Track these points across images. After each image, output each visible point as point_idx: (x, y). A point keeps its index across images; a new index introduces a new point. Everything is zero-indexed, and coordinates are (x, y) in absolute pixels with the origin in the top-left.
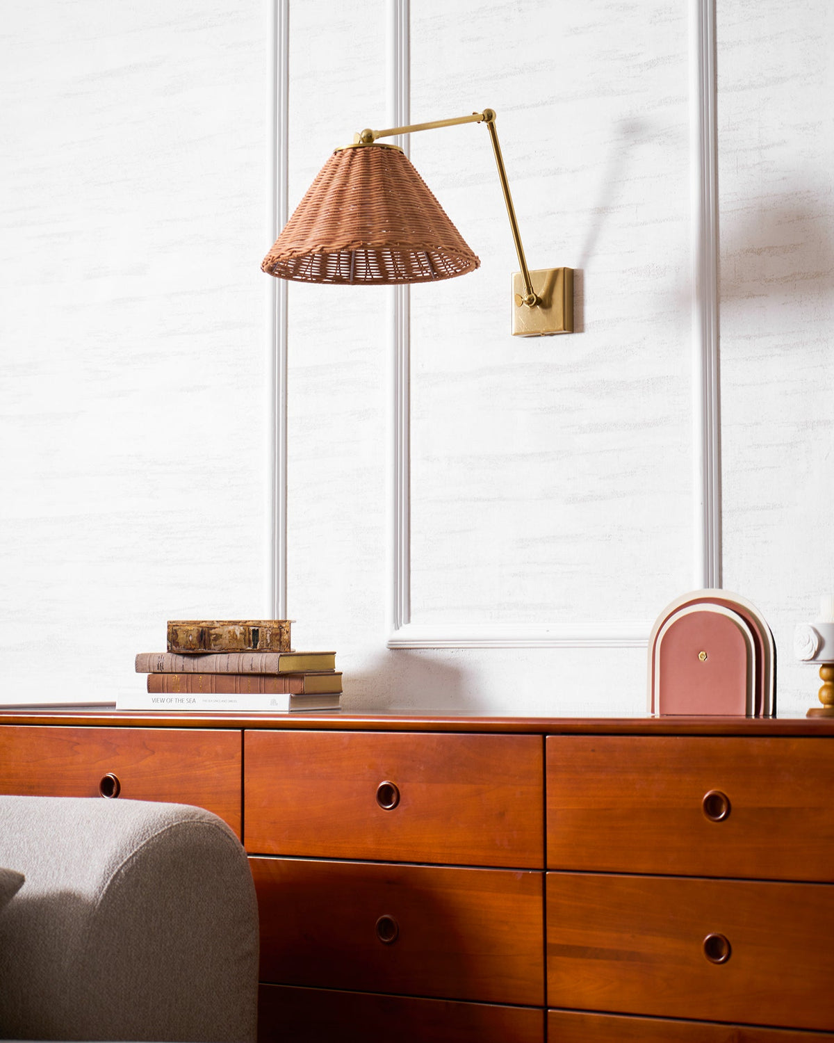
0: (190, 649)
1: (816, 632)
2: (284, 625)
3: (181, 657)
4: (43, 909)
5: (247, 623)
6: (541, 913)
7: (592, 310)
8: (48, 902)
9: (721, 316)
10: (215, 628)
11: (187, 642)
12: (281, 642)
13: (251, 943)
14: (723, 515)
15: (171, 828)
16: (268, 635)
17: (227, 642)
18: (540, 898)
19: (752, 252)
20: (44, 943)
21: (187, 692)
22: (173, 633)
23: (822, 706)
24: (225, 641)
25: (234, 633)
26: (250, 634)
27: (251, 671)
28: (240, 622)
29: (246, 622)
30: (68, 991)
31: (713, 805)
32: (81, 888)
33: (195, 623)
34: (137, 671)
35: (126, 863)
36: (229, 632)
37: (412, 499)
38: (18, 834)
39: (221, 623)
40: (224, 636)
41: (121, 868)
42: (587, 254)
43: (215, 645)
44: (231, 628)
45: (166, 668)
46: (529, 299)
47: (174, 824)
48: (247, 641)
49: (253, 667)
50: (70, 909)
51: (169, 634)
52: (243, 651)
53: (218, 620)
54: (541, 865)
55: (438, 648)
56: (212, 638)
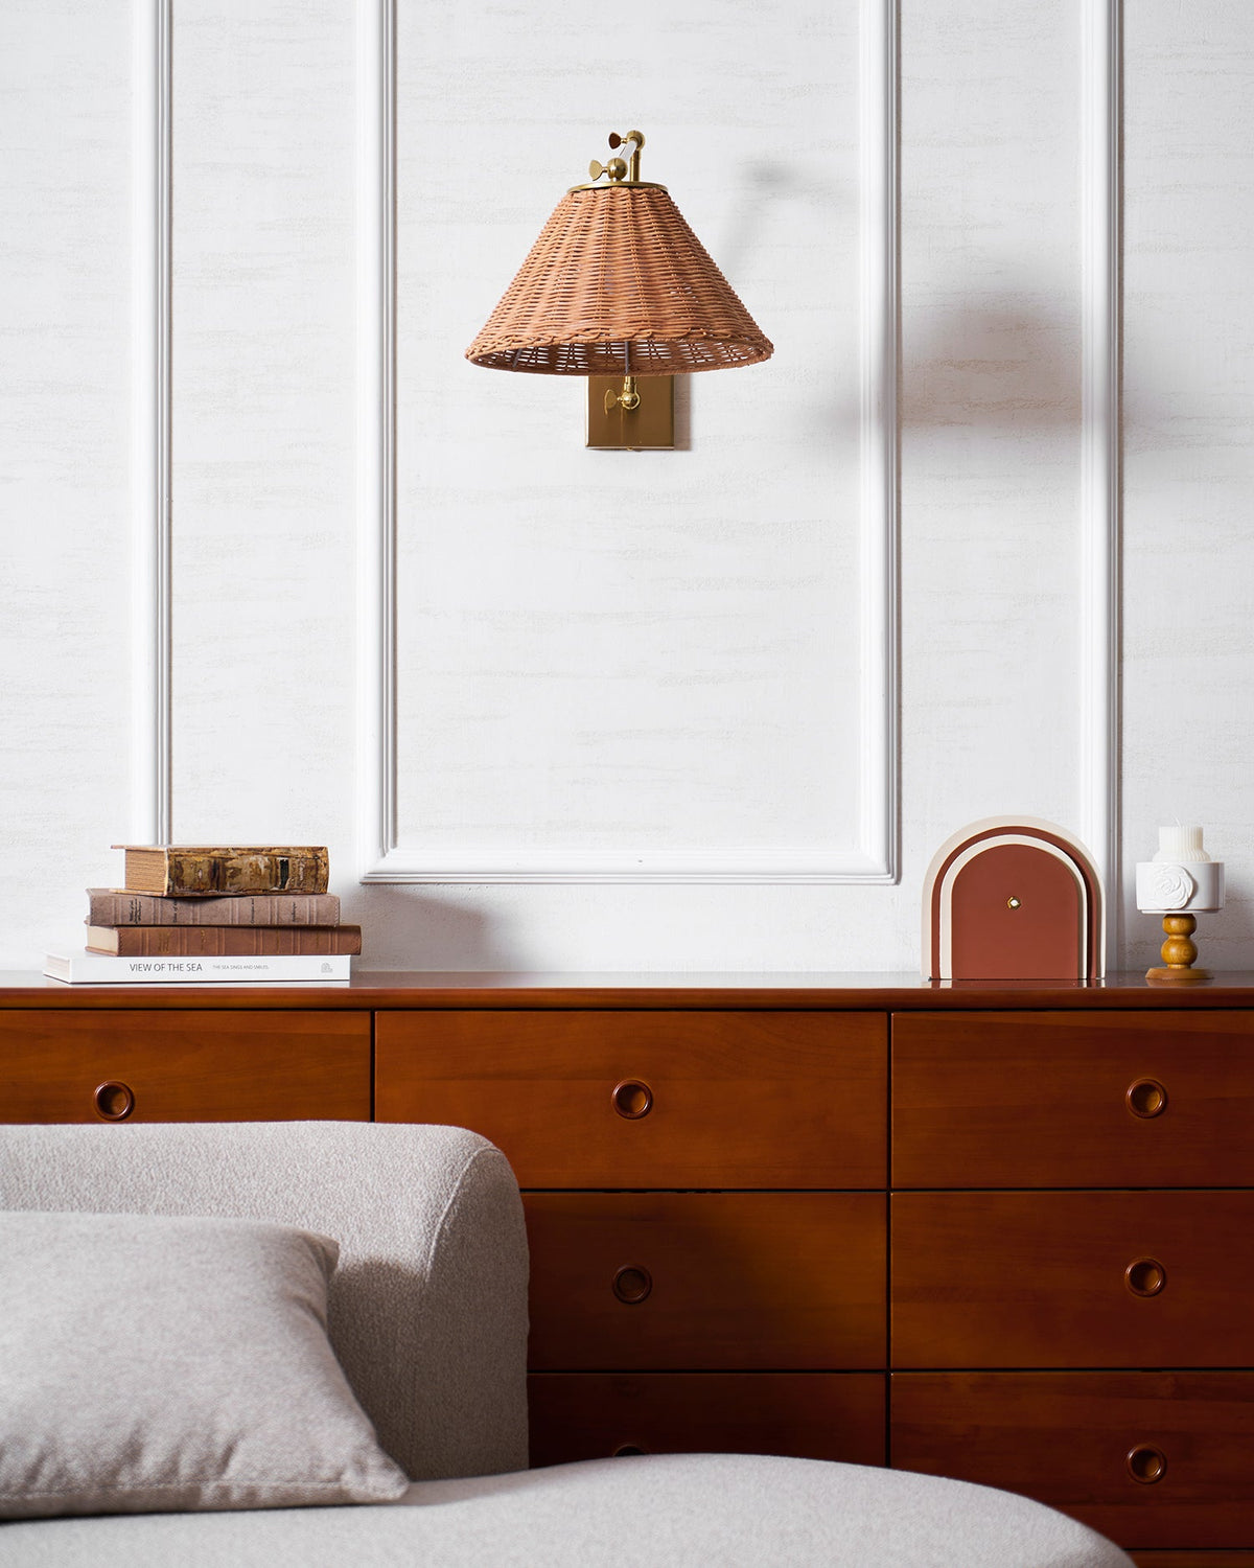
0: (198, 890)
1: (1184, 871)
2: (320, 855)
3: (171, 903)
4: (344, 1289)
5: (273, 852)
10: (231, 859)
11: (195, 880)
12: (317, 880)
14: (903, 710)
16: (301, 869)
17: (248, 879)
21: (181, 955)
22: (176, 867)
24: (244, 879)
25: (257, 865)
26: (277, 867)
27: (292, 923)
28: (262, 850)
29: (271, 849)
33: (205, 851)
36: (251, 864)
39: (239, 852)
40: (244, 871)
41: (444, 1221)
43: (231, 885)
44: (253, 859)
45: (147, 918)
46: (630, 399)
48: (274, 879)
49: (297, 916)
50: (387, 1285)
51: (170, 868)
52: (266, 893)
53: (234, 846)
54: (882, 1184)
55: (445, 883)
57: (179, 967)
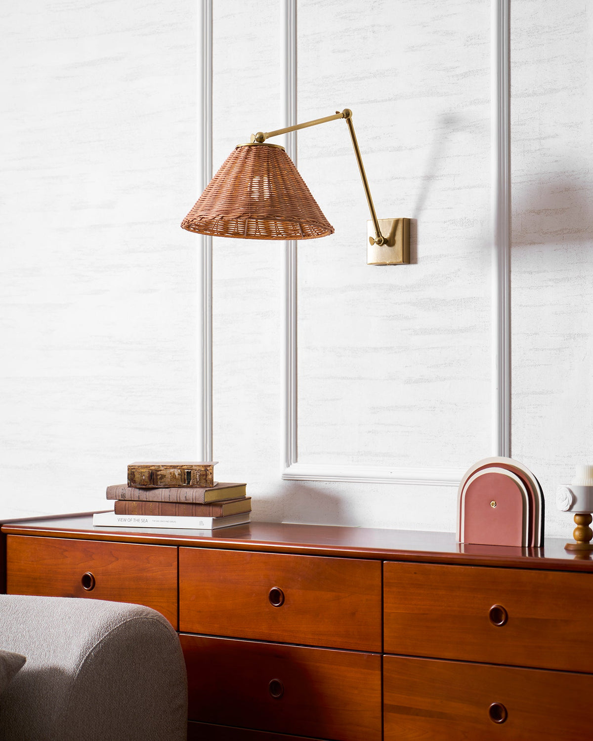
0: (143, 485)
1: (571, 492)
2: (209, 469)
3: (137, 490)
4: (39, 679)
5: (183, 467)
6: (380, 682)
7: (423, 249)
8: (42, 674)
9: (512, 256)
10: (161, 470)
11: (141, 480)
12: (206, 480)
13: (182, 699)
14: (512, 396)
15: (125, 623)
16: (198, 476)
17: (169, 480)
18: (380, 672)
19: (534, 212)
20: (39, 702)
21: (142, 515)
22: (131, 474)
23: (575, 542)
24: (168, 480)
25: (174, 474)
26: (185, 475)
27: (186, 502)
28: (178, 466)
29: (182, 466)
30: (56, 735)
31: (496, 615)
32: (65, 665)
33: (147, 467)
34: (108, 498)
35: (95, 648)
36: (171, 473)
37: (298, 376)
38: (22, 625)
39: (165, 467)
40: (167, 476)
41: (92, 651)
42: (419, 209)
43: (161, 482)
44: (172, 470)
45: (128, 497)
46: (379, 241)
47: (128, 620)
48: (183, 480)
49: (187, 498)
50: (57, 679)
51: (128, 474)
52: (180, 487)
53: (163, 465)
54: (380, 650)
55: (316, 481)
56: (159, 477)
57: (138, 520)
